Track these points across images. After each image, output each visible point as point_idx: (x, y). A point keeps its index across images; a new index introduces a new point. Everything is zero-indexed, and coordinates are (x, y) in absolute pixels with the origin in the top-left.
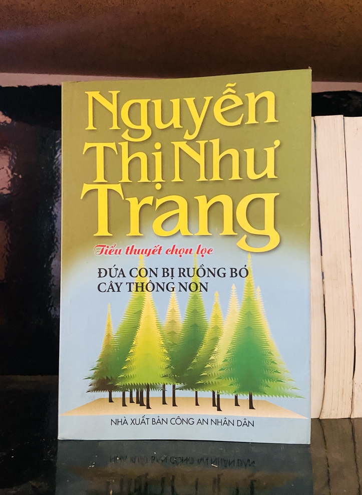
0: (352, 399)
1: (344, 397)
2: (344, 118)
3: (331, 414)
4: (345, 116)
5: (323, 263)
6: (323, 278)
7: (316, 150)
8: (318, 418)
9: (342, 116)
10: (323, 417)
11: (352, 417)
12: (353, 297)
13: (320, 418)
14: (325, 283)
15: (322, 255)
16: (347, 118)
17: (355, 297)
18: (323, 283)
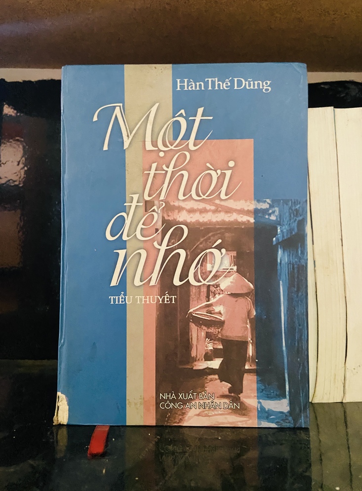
0: (344, 384)
1: (336, 382)
2: (334, 110)
3: (323, 398)
4: (336, 107)
5: (315, 252)
6: (315, 267)
8: (311, 402)
9: (333, 107)
10: (316, 401)
11: (344, 401)
12: (345, 284)
13: (313, 402)
15: (313, 244)
17: (346, 284)
18: (315, 271)
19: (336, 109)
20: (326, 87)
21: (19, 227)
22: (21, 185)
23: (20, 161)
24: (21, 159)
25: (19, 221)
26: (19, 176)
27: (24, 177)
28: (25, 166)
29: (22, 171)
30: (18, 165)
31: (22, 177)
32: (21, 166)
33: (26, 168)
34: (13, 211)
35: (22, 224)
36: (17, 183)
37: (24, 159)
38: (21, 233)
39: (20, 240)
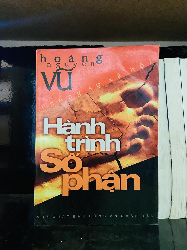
0: (186, 208)
1: (182, 207)
2: (179, 59)
3: (175, 216)
4: (180, 58)
5: (170, 135)
6: (170, 144)
7: (165, 76)
8: (169, 219)
9: (179, 58)
10: (171, 218)
11: (186, 218)
12: (186, 154)
14: (171, 147)
15: (169, 132)
16: (181, 59)
18: (170, 146)
19: (180, 59)
20: (171, 49)
21: (9, 124)
22: (10, 102)
23: (10, 89)
24: (11, 88)
25: (9, 121)
26: (9, 97)
27: (12, 97)
28: (13, 91)
29: (11, 94)
30: (9, 91)
31: (11, 97)
32: (11, 91)
33: (13, 93)
34: (6, 115)
35: (11, 122)
36: (8, 101)
37: (12, 88)
38: (10, 127)
39: (10, 131)
